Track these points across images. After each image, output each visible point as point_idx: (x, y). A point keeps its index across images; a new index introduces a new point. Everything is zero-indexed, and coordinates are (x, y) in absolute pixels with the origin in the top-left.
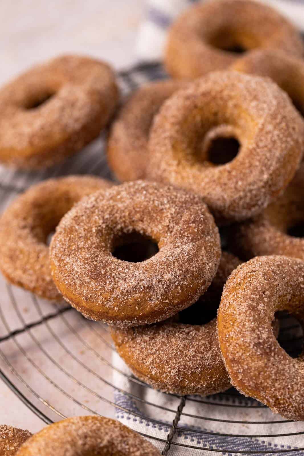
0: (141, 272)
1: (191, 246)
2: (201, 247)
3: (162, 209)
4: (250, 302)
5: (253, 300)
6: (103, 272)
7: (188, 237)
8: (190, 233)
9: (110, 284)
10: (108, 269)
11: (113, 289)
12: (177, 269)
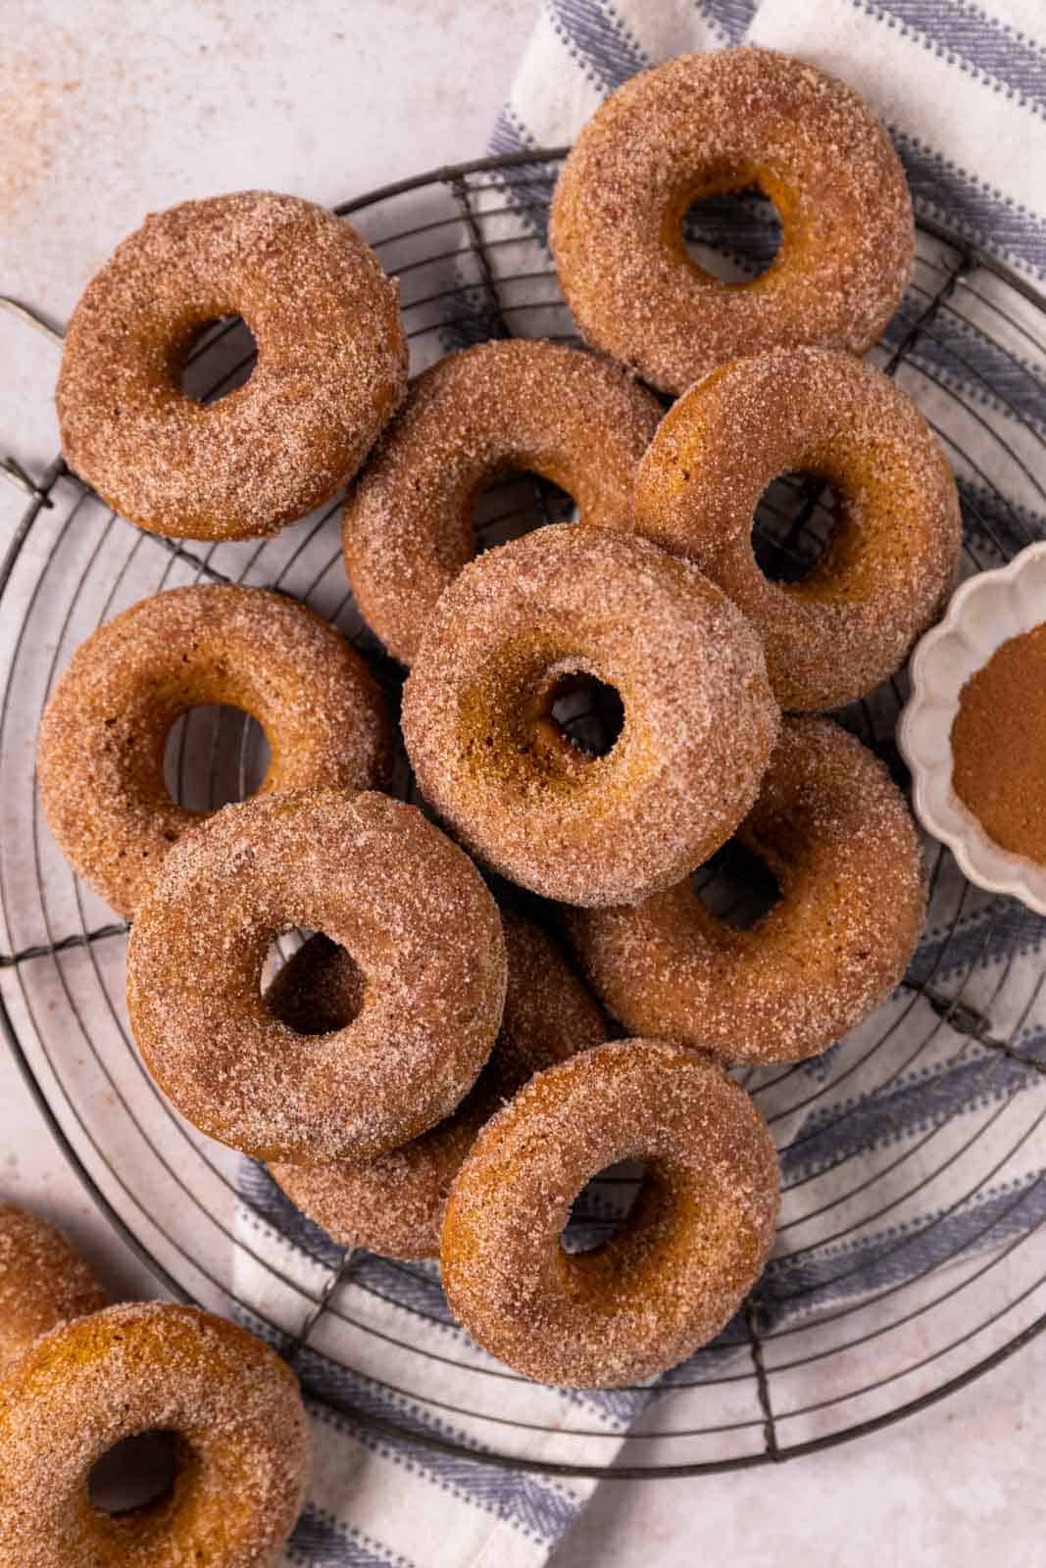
0: (302, 1096)
1: (425, 1051)
2: (447, 1054)
3: (387, 932)
4: (516, 1221)
5: (522, 1216)
6: (222, 1077)
7: (423, 1027)
8: (429, 1022)
9: (232, 1108)
10: (233, 1074)
11: (236, 1120)
12: (379, 1107)
